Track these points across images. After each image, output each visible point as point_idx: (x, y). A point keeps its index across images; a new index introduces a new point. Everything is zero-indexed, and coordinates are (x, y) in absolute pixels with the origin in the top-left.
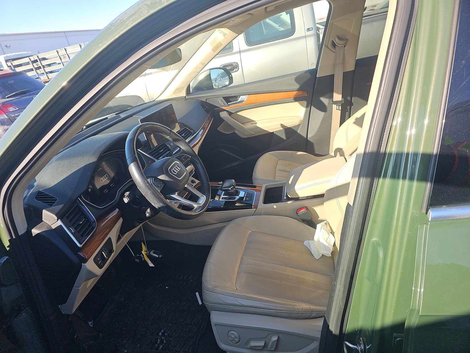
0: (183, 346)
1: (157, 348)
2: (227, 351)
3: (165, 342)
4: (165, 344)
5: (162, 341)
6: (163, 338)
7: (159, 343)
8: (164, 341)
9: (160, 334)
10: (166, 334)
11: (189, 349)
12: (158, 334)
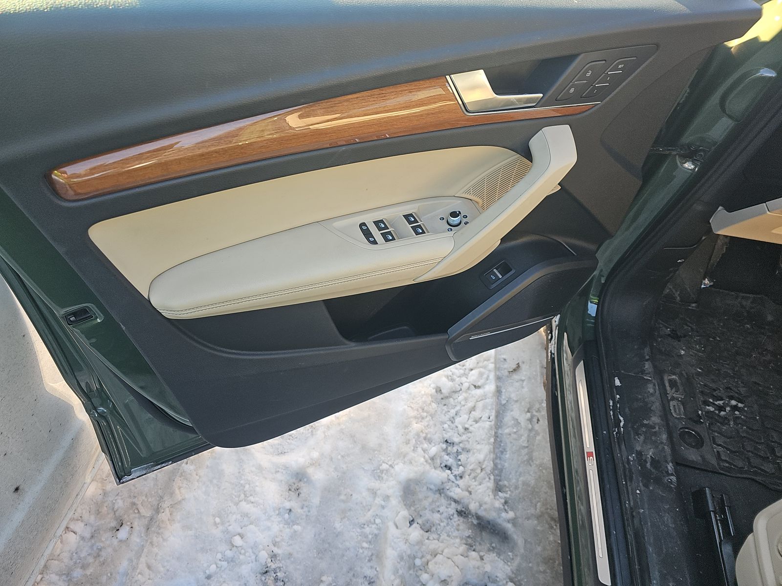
0: (726, 448)
1: (706, 403)
2: (754, 535)
3: (721, 414)
4: (719, 415)
5: (721, 408)
6: (728, 409)
7: (716, 403)
8: (723, 413)
9: (733, 402)
10: (737, 413)
11: (726, 461)
12: (732, 398)
